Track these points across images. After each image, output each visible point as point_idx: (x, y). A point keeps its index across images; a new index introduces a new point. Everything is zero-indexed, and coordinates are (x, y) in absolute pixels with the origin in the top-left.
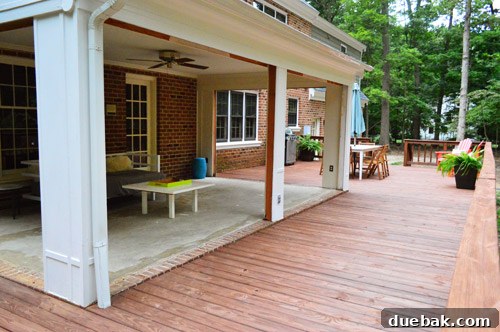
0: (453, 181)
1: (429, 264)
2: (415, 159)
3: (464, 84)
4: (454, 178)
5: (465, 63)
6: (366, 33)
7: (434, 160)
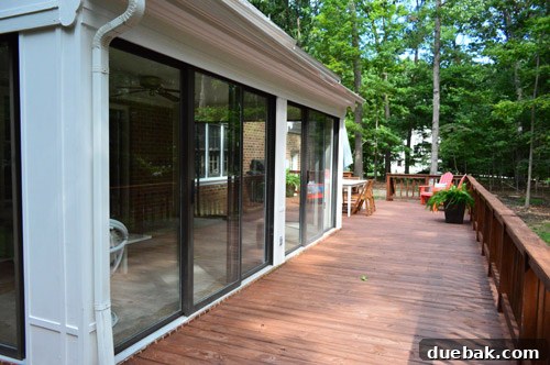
0: (442, 215)
1: (454, 307)
2: (397, 193)
3: (436, 118)
4: (443, 213)
5: (437, 97)
6: (338, 64)
7: (416, 194)
